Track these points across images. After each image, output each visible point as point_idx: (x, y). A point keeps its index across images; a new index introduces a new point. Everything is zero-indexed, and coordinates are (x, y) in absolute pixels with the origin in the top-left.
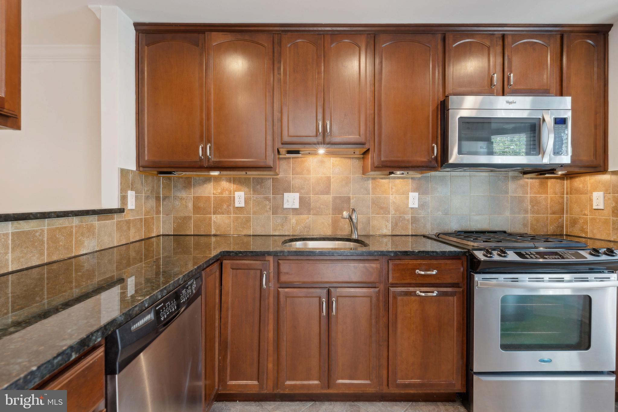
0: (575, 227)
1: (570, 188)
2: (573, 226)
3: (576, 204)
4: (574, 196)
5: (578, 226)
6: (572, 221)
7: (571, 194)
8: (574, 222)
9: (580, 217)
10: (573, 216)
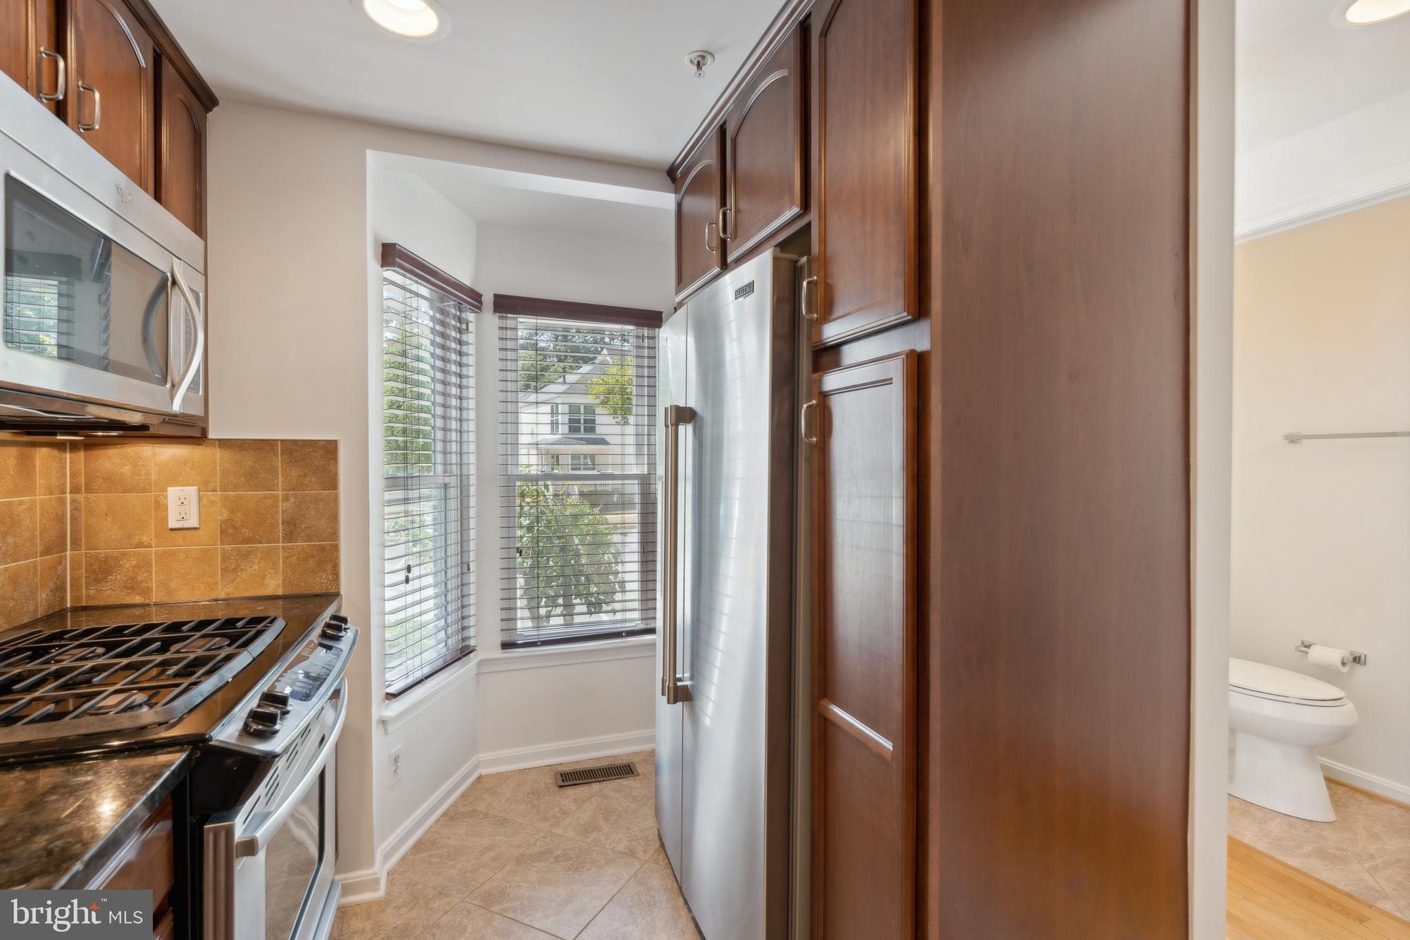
0: (106, 582)
1: (87, 474)
2: (98, 581)
3: (110, 519)
4: (100, 499)
5: (118, 577)
6: (97, 565)
7: (89, 489)
8: (102, 570)
9: (124, 554)
10: (100, 553)
